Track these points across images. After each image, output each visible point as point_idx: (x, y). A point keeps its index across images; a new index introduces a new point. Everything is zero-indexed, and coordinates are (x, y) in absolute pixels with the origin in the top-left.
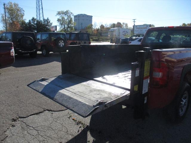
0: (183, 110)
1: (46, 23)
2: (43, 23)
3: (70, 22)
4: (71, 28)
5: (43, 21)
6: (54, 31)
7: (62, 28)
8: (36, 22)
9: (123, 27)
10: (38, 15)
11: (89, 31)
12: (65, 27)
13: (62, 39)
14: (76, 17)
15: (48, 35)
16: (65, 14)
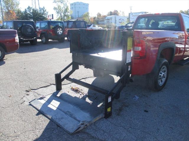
0: (162, 81)
1: (42, 11)
2: (39, 12)
3: (66, 10)
4: (68, 16)
5: (39, 10)
6: (51, 20)
7: (58, 17)
8: (32, 11)
9: (119, 15)
10: (34, 4)
11: (86, 19)
12: (61, 15)
13: (60, 27)
14: (72, 5)
15: (47, 23)
16: (62, 3)
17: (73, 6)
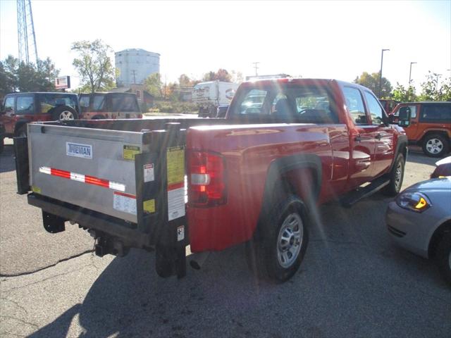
1: (44, 68)
2: (36, 71)
3: (105, 67)
4: (109, 82)
5: (36, 65)
6: (64, 90)
7: (85, 83)
8: (17, 68)
9: (231, 80)
10: (23, 51)
11: (153, 89)
12: (91, 79)
13: (68, 109)
14: (120, 55)
15: (32, 99)
16: (93, 49)
17: (122, 58)
